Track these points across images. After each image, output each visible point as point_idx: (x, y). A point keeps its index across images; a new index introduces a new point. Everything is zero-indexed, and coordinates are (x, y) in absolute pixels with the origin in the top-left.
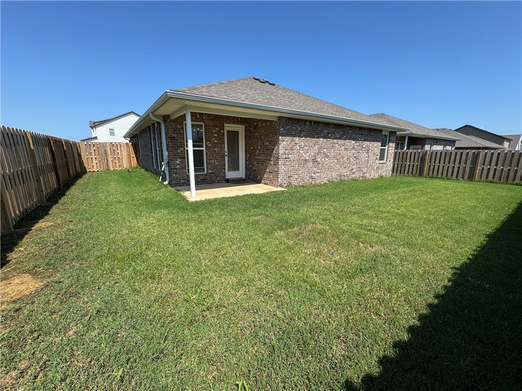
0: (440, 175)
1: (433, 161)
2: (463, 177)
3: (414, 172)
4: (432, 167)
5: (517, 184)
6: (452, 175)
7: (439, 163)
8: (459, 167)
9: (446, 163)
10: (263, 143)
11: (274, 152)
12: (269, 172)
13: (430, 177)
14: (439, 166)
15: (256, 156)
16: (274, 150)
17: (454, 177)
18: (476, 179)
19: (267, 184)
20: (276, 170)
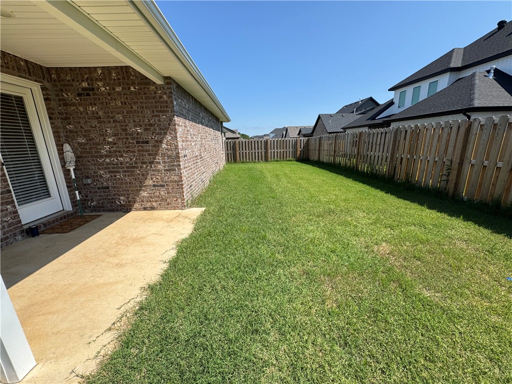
0: (248, 160)
1: (241, 149)
2: (262, 160)
3: (230, 160)
4: (241, 154)
5: (289, 161)
6: (255, 159)
7: (246, 150)
8: (258, 152)
9: (250, 149)
10: (125, 130)
11: (164, 146)
12: (154, 186)
13: (242, 163)
14: (246, 153)
15: (102, 157)
16: (161, 142)
17: (257, 160)
18: (270, 160)
19: (152, 208)
20: (176, 178)
